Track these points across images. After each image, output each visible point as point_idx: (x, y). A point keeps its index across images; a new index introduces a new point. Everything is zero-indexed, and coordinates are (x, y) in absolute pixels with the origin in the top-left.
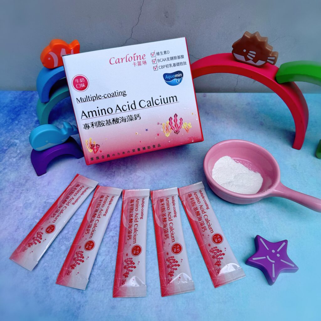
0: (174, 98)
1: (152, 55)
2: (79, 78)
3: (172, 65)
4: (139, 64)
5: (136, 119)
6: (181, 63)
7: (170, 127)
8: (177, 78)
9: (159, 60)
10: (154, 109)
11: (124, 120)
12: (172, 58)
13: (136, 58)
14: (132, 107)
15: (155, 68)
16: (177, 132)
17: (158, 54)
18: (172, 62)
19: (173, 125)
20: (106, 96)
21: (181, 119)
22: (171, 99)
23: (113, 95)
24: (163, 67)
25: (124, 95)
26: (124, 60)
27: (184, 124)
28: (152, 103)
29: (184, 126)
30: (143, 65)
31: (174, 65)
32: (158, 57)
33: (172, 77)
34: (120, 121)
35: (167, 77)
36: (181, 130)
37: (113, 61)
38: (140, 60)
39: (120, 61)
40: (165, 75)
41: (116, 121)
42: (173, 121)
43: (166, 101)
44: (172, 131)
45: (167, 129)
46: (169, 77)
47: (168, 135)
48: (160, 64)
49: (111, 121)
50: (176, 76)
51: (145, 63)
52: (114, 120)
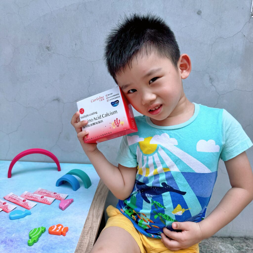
0: (116, 112)
1: (106, 96)
2: (81, 109)
3: (114, 98)
4: (102, 100)
5: (101, 122)
6: (118, 97)
7: (115, 124)
8: (117, 103)
9: (109, 98)
10: (108, 117)
11: (97, 123)
12: (114, 96)
13: (100, 98)
14: (100, 118)
15: (107, 101)
16: (118, 126)
17: (108, 95)
18: (114, 97)
19: (116, 123)
20: (90, 115)
21: (119, 120)
22: (115, 112)
23: (93, 114)
24: (110, 100)
25: (96, 113)
26: (96, 100)
27: (121, 122)
28: (107, 115)
29: (121, 123)
30: (103, 100)
31: (115, 98)
32: (108, 96)
33: (115, 103)
34: (95, 124)
35: (112, 104)
36: (120, 125)
37: (92, 101)
38: (102, 99)
39: (95, 100)
40: (111, 103)
41: (94, 124)
42: (116, 121)
43: (112, 113)
44: (116, 126)
45: (114, 125)
46: (114, 103)
47: (114, 128)
48: (109, 99)
49: (92, 124)
50: (116, 102)
51: (104, 99)
52: (93, 124)
